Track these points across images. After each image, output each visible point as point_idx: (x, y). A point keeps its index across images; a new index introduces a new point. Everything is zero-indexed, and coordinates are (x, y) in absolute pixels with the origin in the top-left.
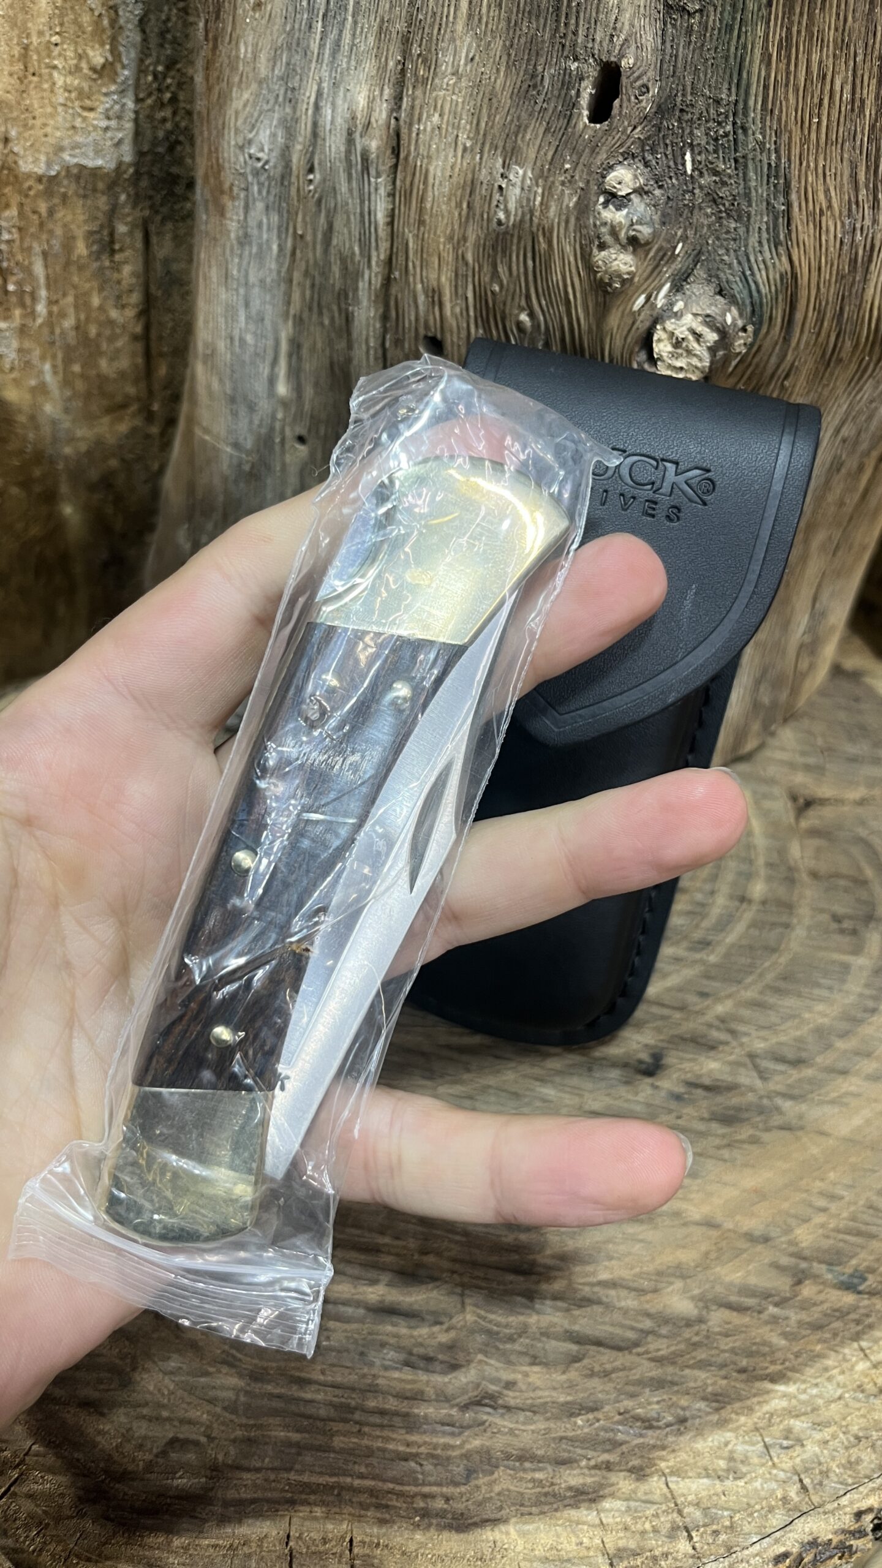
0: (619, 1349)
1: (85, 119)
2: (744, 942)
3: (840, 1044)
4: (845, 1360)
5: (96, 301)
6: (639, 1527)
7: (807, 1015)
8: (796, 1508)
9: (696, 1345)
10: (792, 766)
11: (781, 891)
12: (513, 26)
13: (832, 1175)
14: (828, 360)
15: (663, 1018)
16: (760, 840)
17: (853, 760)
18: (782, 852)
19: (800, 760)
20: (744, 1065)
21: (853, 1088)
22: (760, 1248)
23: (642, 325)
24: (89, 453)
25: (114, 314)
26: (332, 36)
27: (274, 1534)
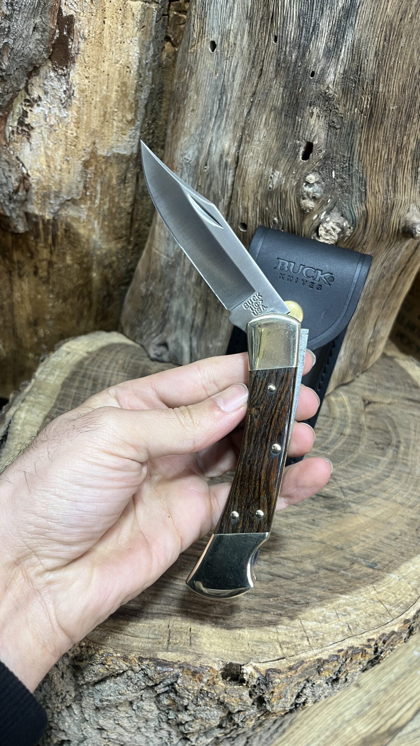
0: (287, 579)
1: (122, 138)
2: (341, 449)
3: (375, 487)
4: (367, 590)
5: (116, 200)
6: (290, 635)
7: (363, 476)
8: (346, 635)
9: (314, 580)
10: (364, 389)
11: (356, 432)
12: (279, 128)
13: (368, 530)
14: (379, 240)
16: (350, 414)
17: (388, 388)
18: (358, 419)
19: (367, 386)
20: (338, 490)
21: (378, 502)
22: (340, 551)
23: (315, 224)
24: (106, 254)
25: (122, 205)
26: (218, 123)
27: (164, 624)
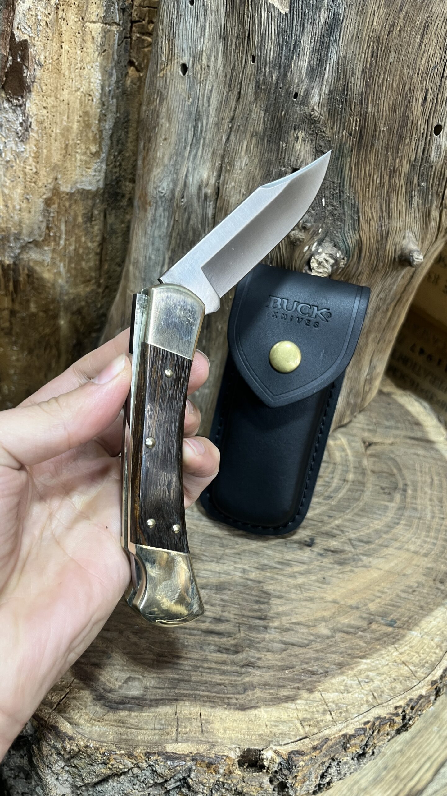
0: (302, 647)
1: (86, 172)
2: (345, 497)
3: (385, 536)
4: (389, 651)
5: (83, 239)
6: (311, 710)
7: (371, 525)
8: (372, 704)
9: (331, 646)
10: (363, 429)
11: (360, 478)
12: (262, 154)
13: (382, 584)
14: (374, 270)
15: (314, 525)
16: (351, 458)
17: (388, 427)
18: (360, 463)
19: (366, 427)
20: (347, 543)
21: (390, 552)
22: (355, 611)
23: (307, 257)
24: (74, 299)
25: (90, 244)
26: (194, 152)
27: (170, 711)
